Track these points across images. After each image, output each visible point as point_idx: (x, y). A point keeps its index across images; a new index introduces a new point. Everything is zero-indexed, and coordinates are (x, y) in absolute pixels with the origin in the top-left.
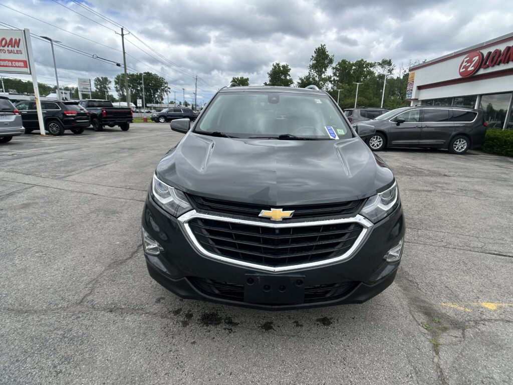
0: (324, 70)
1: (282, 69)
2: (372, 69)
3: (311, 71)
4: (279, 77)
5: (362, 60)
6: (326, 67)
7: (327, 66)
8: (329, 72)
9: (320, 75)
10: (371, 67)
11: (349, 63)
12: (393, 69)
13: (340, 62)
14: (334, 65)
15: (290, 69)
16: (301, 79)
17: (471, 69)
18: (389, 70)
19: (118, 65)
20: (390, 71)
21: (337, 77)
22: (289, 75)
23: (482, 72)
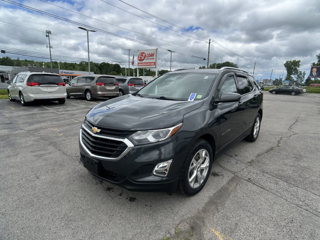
19: (205, 59)
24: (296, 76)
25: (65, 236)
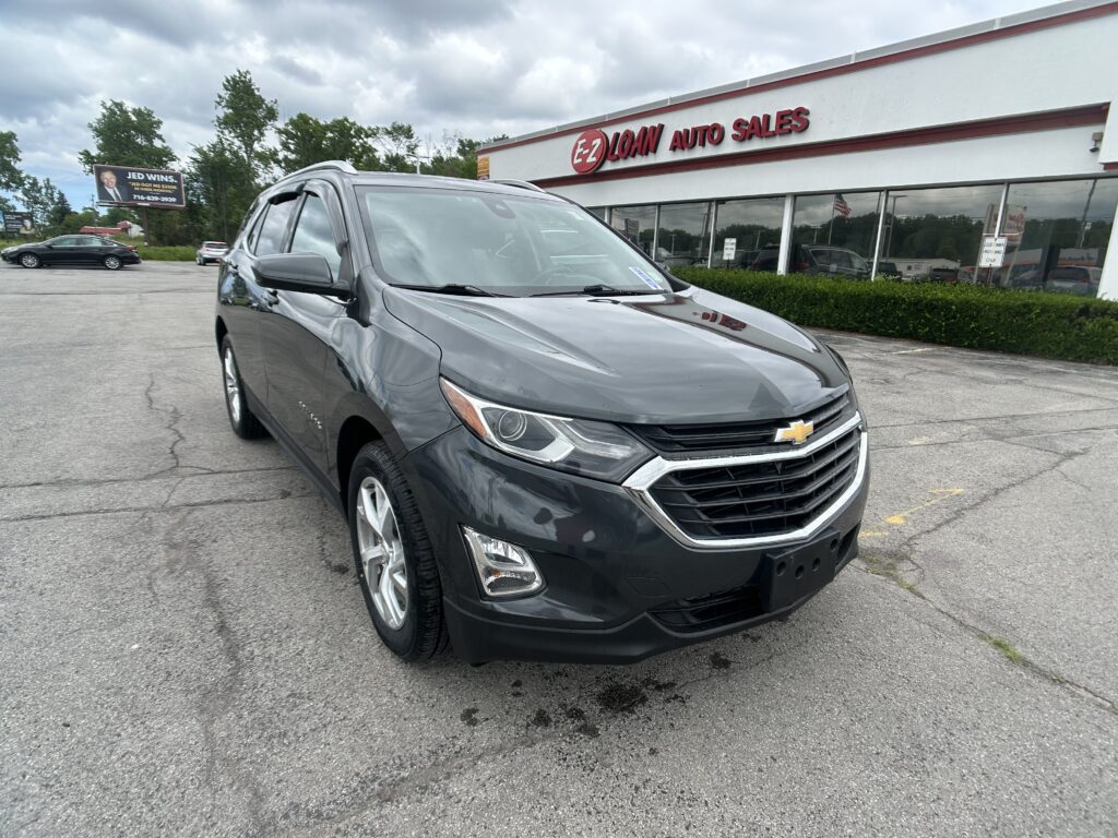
0: (256, 133)
1: (134, 118)
2: (370, 141)
3: (222, 132)
4: (130, 140)
5: (346, 119)
6: (260, 126)
7: (264, 125)
8: (271, 140)
9: (249, 146)
10: (367, 136)
11: (317, 123)
12: (416, 146)
13: (295, 118)
14: (280, 124)
15: (160, 122)
16: (199, 150)
17: (591, 159)
18: (408, 147)
20: (411, 149)
21: (293, 152)
22: (160, 137)
23: (609, 166)
24: (19, 194)
25: (986, 746)
